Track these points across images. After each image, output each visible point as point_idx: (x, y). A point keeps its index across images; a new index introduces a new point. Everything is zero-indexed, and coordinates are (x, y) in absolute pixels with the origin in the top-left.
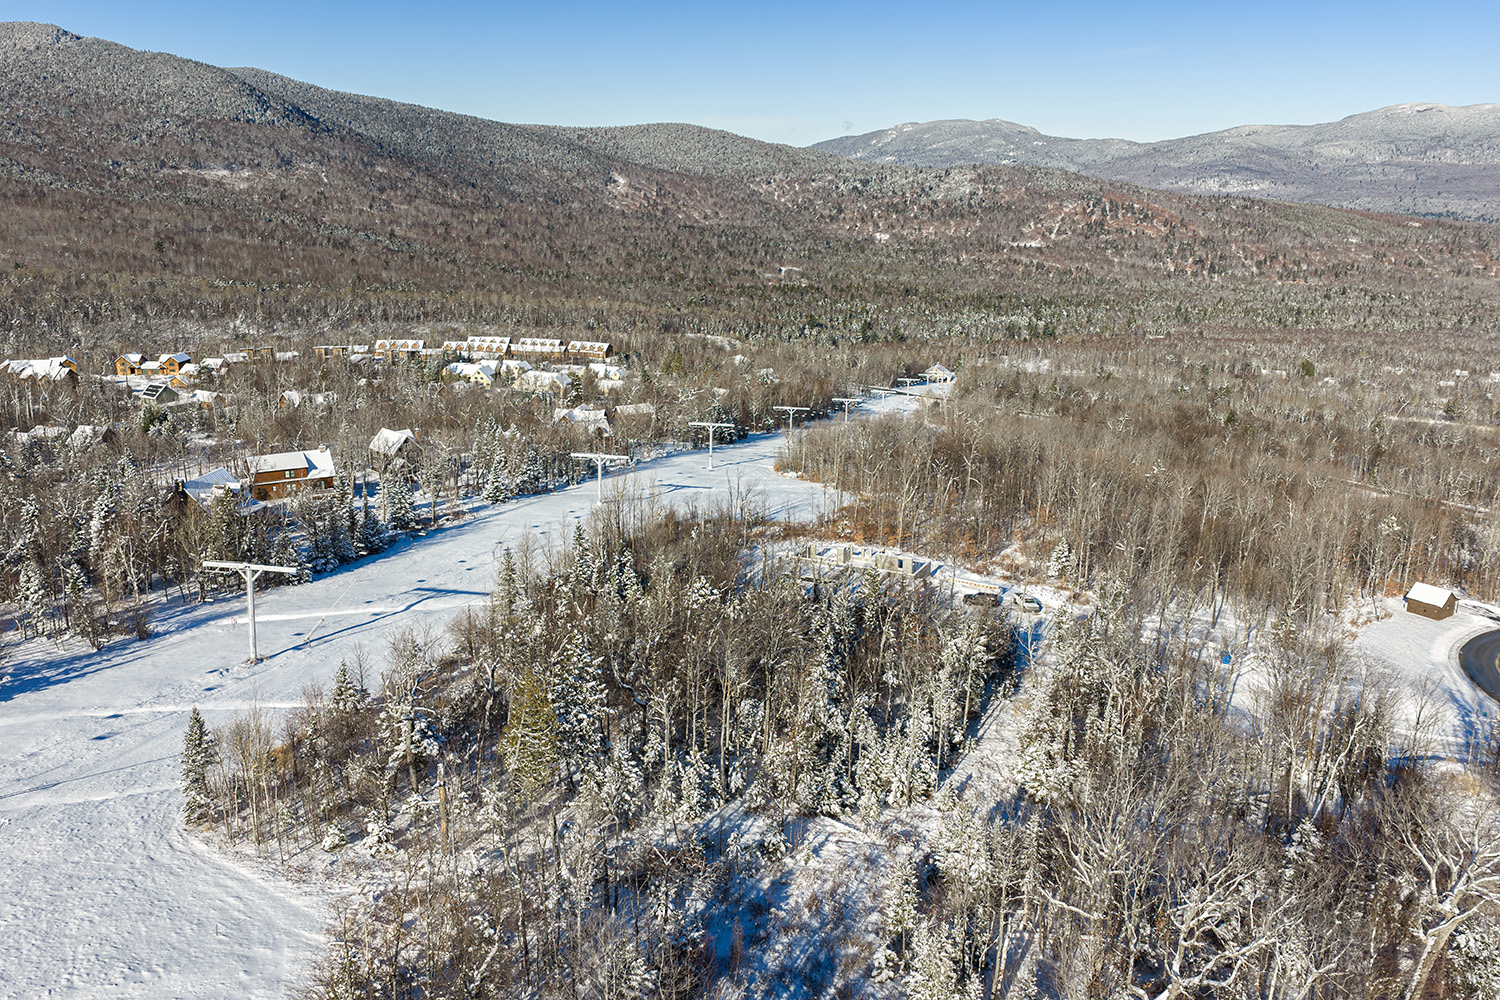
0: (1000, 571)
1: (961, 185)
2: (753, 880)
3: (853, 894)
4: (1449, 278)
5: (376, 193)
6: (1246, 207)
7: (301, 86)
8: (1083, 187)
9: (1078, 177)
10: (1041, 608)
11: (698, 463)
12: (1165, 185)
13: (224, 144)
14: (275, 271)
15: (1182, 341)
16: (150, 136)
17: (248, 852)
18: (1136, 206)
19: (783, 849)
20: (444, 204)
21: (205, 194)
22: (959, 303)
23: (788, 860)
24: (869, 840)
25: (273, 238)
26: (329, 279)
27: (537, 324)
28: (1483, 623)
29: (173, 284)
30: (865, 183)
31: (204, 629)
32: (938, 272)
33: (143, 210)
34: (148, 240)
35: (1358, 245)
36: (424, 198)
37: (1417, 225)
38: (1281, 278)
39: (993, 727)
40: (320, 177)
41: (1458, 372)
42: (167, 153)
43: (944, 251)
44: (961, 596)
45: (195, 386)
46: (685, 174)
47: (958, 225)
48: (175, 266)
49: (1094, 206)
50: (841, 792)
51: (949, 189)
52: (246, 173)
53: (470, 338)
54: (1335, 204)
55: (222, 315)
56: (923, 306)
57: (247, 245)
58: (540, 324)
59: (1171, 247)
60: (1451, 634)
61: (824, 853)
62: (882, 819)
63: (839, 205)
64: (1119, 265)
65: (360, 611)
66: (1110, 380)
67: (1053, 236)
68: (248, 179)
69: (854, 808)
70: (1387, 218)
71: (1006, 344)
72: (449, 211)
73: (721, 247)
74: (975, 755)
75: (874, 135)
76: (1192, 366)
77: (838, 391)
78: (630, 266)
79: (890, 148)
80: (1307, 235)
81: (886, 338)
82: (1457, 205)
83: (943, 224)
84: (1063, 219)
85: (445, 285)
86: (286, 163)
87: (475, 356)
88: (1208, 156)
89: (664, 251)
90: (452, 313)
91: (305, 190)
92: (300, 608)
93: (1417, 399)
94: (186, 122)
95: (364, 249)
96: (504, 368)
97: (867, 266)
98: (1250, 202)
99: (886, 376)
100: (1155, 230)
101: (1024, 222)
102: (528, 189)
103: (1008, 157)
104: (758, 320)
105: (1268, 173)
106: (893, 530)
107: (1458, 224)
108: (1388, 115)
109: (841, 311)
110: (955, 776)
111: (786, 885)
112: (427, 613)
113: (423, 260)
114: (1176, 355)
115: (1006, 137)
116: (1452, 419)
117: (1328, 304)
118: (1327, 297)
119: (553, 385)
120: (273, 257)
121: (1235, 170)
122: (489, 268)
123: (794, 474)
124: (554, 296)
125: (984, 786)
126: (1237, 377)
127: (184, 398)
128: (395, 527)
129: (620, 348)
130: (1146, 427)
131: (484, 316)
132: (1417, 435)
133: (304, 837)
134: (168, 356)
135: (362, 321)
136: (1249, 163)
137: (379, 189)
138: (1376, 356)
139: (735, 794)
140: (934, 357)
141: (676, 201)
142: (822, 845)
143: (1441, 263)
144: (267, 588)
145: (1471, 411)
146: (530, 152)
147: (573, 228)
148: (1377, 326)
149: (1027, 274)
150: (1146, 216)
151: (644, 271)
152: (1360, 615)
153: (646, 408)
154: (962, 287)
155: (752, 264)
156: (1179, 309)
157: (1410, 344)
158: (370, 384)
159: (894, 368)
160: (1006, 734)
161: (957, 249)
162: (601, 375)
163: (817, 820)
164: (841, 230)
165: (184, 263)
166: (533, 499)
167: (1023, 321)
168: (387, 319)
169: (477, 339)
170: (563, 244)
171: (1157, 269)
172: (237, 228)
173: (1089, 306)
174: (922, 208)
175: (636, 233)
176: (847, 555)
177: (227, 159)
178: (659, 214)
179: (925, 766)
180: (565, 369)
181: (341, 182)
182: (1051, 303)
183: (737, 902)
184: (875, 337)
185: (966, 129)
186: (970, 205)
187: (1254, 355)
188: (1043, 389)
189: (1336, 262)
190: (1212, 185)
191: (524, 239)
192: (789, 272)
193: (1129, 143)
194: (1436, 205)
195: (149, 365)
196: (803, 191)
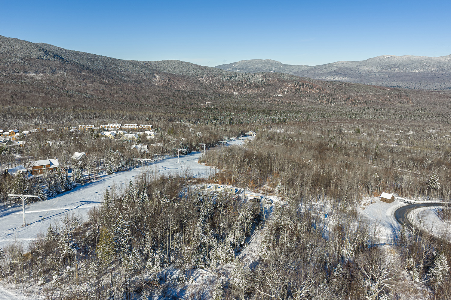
0: (262, 192)
1: (259, 78)
2: (175, 289)
3: (205, 292)
4: (398, 104)
5: (82, 81)
6: (340, 84)
7: (59, 48)
8: (294, 79)
9: (292, 76)
10: (272, 202)
11: (175, 161)
12: (318, 78)
13: (34, 66)
14: (49, 104)
15: (322, 123)
16: (10, 63)
17: (13, 287)
18: (309, 84)
19: (185, 279)
20: (103, 84)
21: (28, 81)
22: (258, 112)
23: (186, 283)
24: (212, 275)
25: (49, 94)
26: (66, 107)
27: (130, 119)
28: (402, 204)
29: (16, 108)
30: (231, 77)
31: (10, 216)
32: (252, 104)
33: (8, 86)
34: (9, 95)
35: (372, 95)
36: (97, 82)
37: (389, 89)
38: (351, 105)
39: (254, 239)
40: (64, 76)
41: (400, 131)
42: (16, 69)
43: (254, 98)
44: (249, 199)
45: (20, 140)
46: (177, 75)
47: (258, 90)
48: (17, 103)
49: (297, 84)
50: (205, 261)
51: (255, 79)
52: (41, 75)
53: (109, 124)
54: (366, 84)
55: (31, 118)
56: (248, 113)
57: (40, 96)
58: (131, 119)
59: (319, 96)
60: (392, 207)
61: (198, 280)
62: (217, 268)
63: (223, 84)
64: (305, 101)
65: (62, 209)
66: (301, 134)
67: (285, 93)
68: (41, 76)
69: (209, 265)
70: (380, 87)
71: (271, 124)
72: (104, 86)
73: (188, 96)
74: (248, 248)
75: (233, 64)
76: (325, 130)
77: (220, 139)
78: (160, 102)
79: (238, 68)
80: (358, 92)
81: (236, 123)
82: (400, 84)
83: (254, 89)
84: (288, 88)
85: (102, 108)
86: (54, 71)
87: (110, 129)
88: (330, 70)
89: (170, 98)
90: (104, 116)
91: (59, 79)
92: (42, 208)
93: (389, 139)
94: (22, 59)
95: (77, 97)
96: (118, 133)
97: (231, 102)
98: (341, 83)
99: (235, 134)
100: (315, 91)
101: (277, 89)
102: (129, 79)
103: (273, 70)
104: (198, 118)
105: (347, 75)
106: (230, 179)
107: (400, 89)
108: (380, 58)
109: (223, 115)
110: (241, 255)
111: (185, 290)
112: (83, 209)
113: (96, 100)
114: (320, 127)
115: (272, 64)
116: (399, 145)
117: (364, 112)
118: (364, 110)
119: (133, 138)
120: (48, 100)
121: (337, 74)
122: (116, 103)
123: (204, 164)
124: (136, 111)
125: (249, 257)
126: (338, 133)
127: (15, 143)
128: (77, 182)
129: (155, 127)
130: (310, 148)
131: (114, 117)
132: (388, 149)
133: (32, 281)
134: (12, 131)
135: (76, 119)
136: (341, 72)
137: (83, 79)
138: (378, 127)
139: (172, 262)
140: (250, 129)
141: (174, 83)
142: (198, 277)
143: (395, 100)
144: (32, 202)
145: (404, 142)
146: (130, 68)
147: (143, 91)
148: (378, 118)
149: (278, 104)
150: (312, 87)
151: (164, 103)
152: (367, 202)
153: (160, 145)
154: (259, 108)
155: (197, 101)
156: (322, 114)
157: (387, 123)
158: (75, 138)
159: (238, 132)
160: (258, 241)
161: (258, 97)
162: (148, 135)
163: (197, 269)
164: (224, 91)
165: (20, 102)
166: (122, 173)
167: (277, 118)
168: (84, 118)
169: (111, 124)
170: (139, 96)
171: (315, 102)
172: (37, 91)
173: (296, 113)
174: (247, 85)
175: (162, 92)
176: (216, 188)
177: (35, 70)
178: (169, 87)
179: (231, 252)
180: (138, 133)
181: (71, 77)
182: (285, 112)
183: (169, 296)
184: (233, 122)
185: (260, 62)
186: (261, 84)
187: (343, 127)
188: (281, 137)
189: (366, 100)
190: (331, 78)
191: (127, 94)
192: (208, 104)
193: (307, 66)
194: (394, 84)
195: (6, 133)
196: (212, 80)
